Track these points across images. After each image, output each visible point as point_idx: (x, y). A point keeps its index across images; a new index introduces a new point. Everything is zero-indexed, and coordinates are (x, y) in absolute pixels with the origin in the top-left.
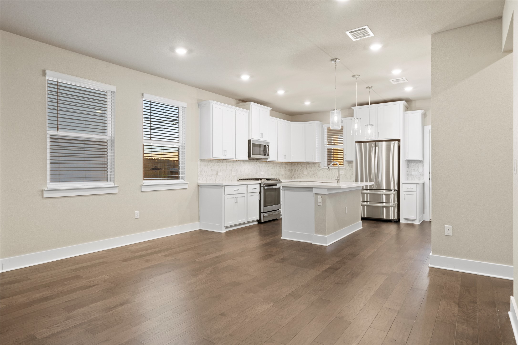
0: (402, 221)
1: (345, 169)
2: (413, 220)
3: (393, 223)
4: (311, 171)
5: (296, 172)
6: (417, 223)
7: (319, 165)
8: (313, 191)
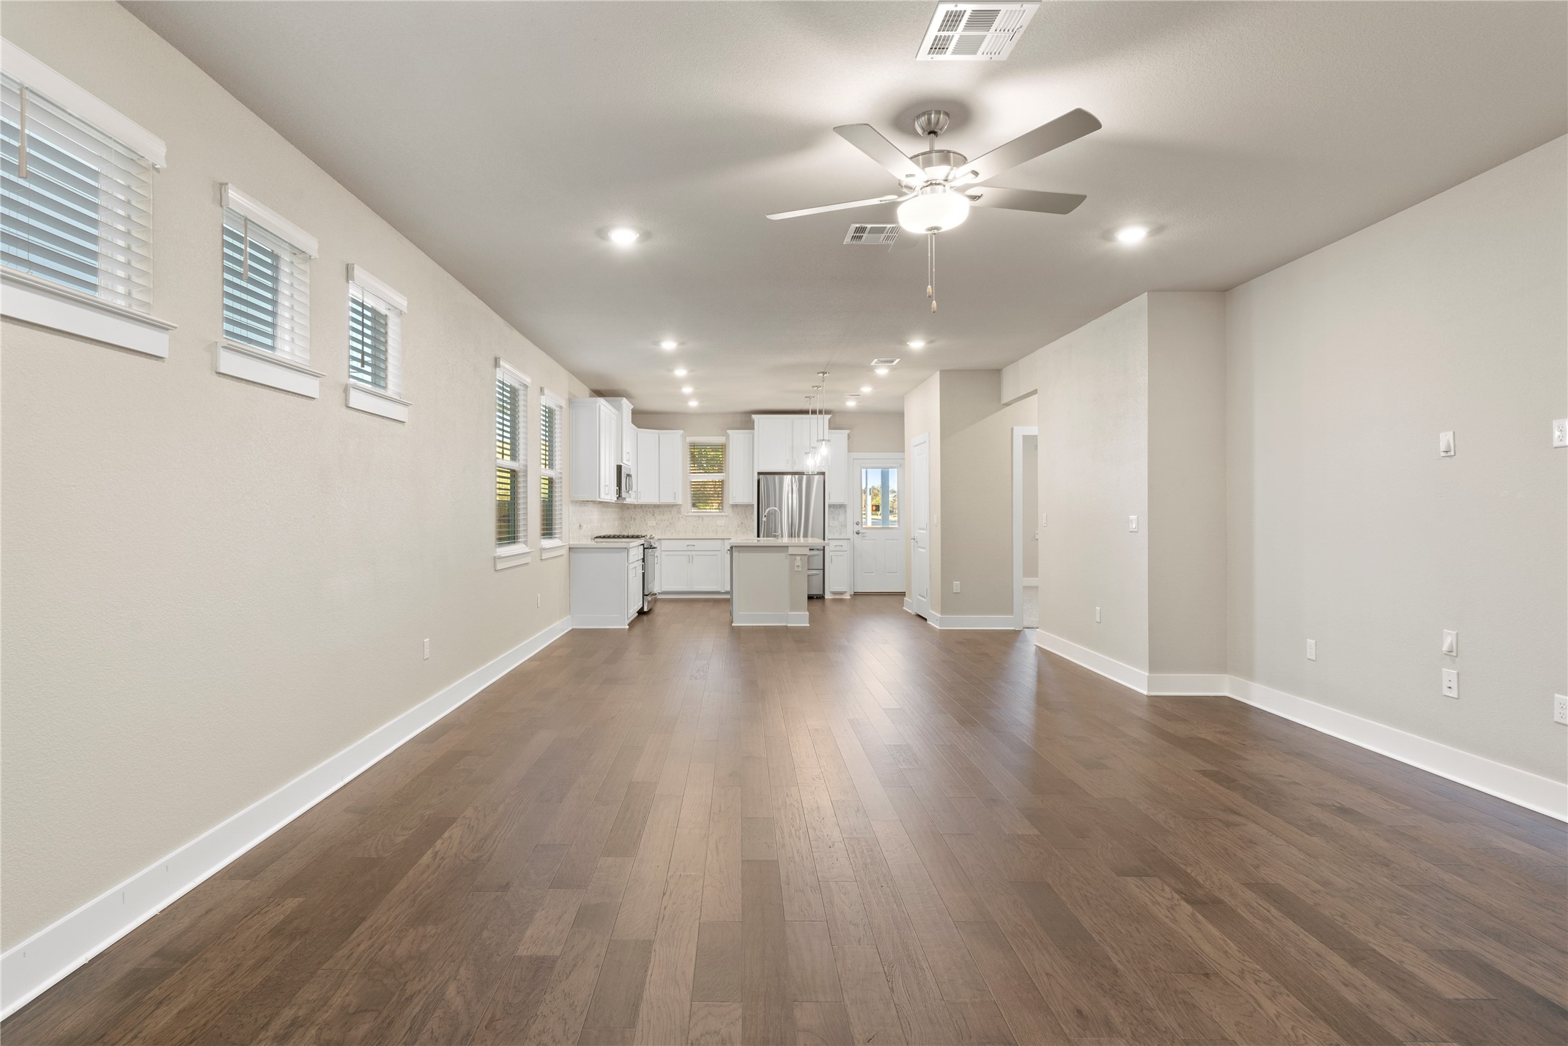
0: (828, 596)
1: (726, 516)
2: (841, 593)
3: (817, 600)
4: (662, 521)
5: (632, 522)
6: (847, 597)
7: (679, 508)
8: (788, 551)
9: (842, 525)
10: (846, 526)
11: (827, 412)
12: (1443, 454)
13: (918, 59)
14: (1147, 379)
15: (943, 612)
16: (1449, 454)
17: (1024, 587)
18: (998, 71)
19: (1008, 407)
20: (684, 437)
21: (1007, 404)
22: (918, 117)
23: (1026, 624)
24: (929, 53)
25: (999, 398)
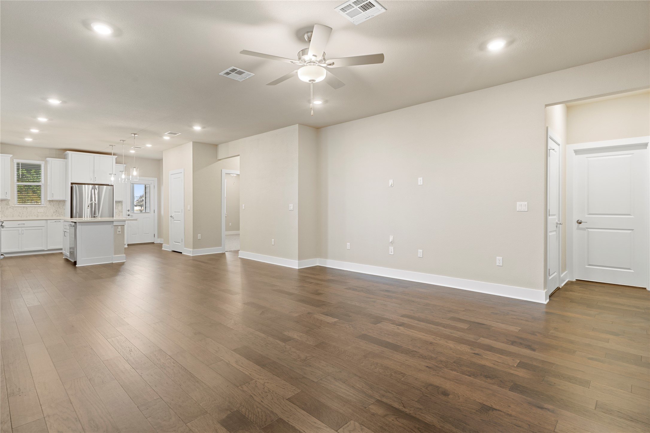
1: (45, 207)
7: (8, 202)
8: (113, 224)
9: (120, 212)
10: (122, 212)
11: (114, 154)
12: (390, 186)
13: (335, 10)
14: (298, 155)
15: (194, 248)
16: (392, 186)
17: (226, 235)
18: (350, 28)
19: (220, 161)
20: (12, 160)
21: (220, 160)
22: (307, 32)
23: (226, 250)
24: (340, 10)
25: (216, 155)
